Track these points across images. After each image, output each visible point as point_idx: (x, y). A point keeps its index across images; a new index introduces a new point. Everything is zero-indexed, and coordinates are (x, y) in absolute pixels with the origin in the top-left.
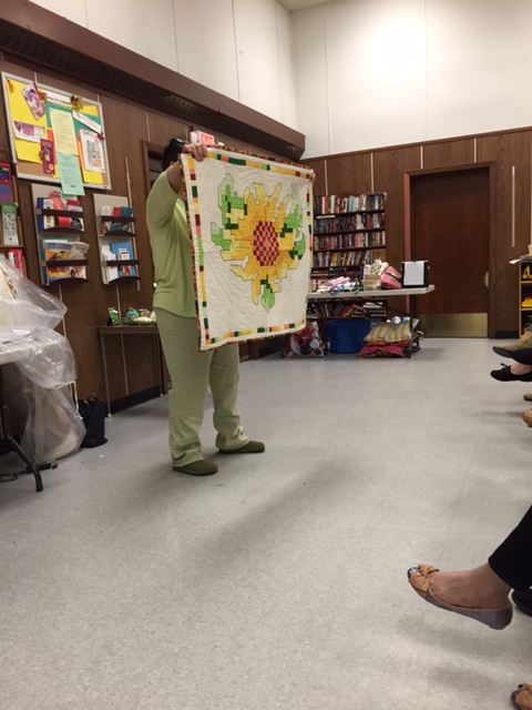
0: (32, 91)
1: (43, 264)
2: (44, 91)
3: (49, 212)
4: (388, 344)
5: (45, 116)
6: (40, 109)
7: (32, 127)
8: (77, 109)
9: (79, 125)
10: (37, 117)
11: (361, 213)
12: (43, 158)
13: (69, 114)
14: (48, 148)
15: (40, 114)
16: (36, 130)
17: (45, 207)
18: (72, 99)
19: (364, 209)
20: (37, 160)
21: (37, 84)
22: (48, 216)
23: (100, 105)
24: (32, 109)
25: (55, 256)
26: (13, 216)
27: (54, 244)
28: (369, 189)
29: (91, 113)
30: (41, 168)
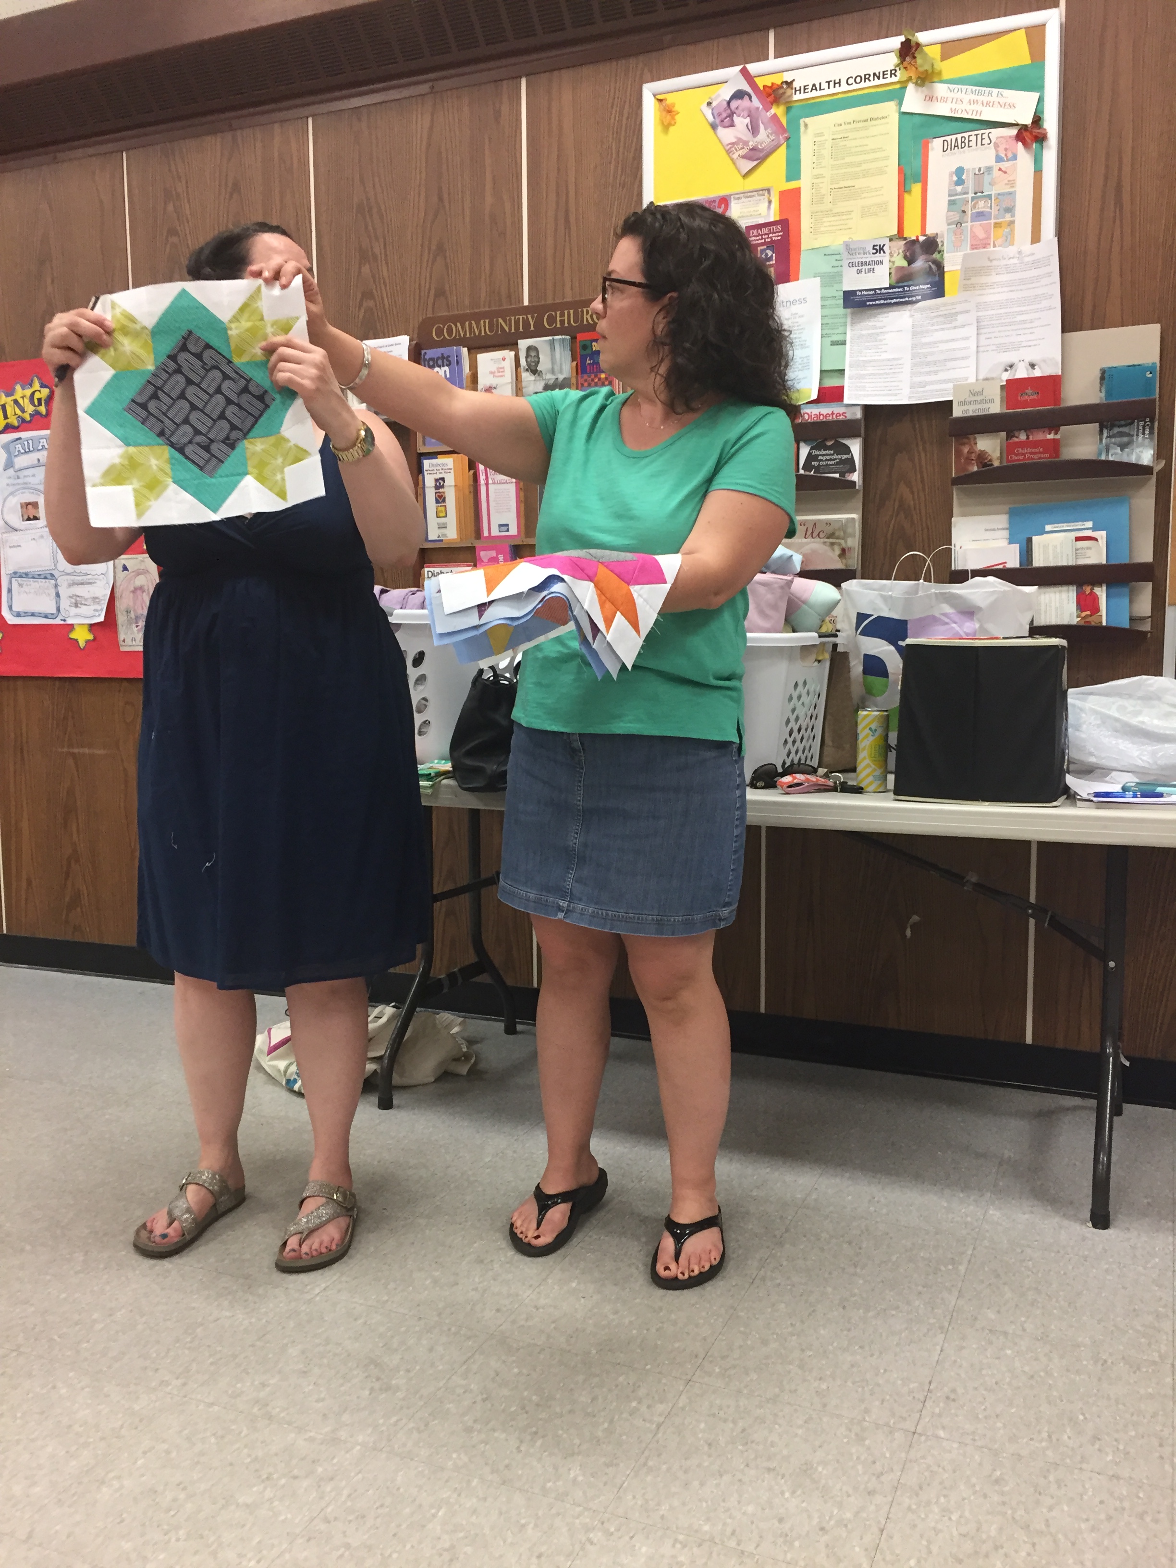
0: (739, 95)
2: (787, 77)
6: (764, 137)
7: (724, 201)
8: (921, 79)
9: (925, 127)
10: (749, 165)
13: (889, 109)
15: (758, 156)
18: (908, 51)
21: (759, 67)
23: (1053, 14)
24: (728, 152)
29: (994, 66)
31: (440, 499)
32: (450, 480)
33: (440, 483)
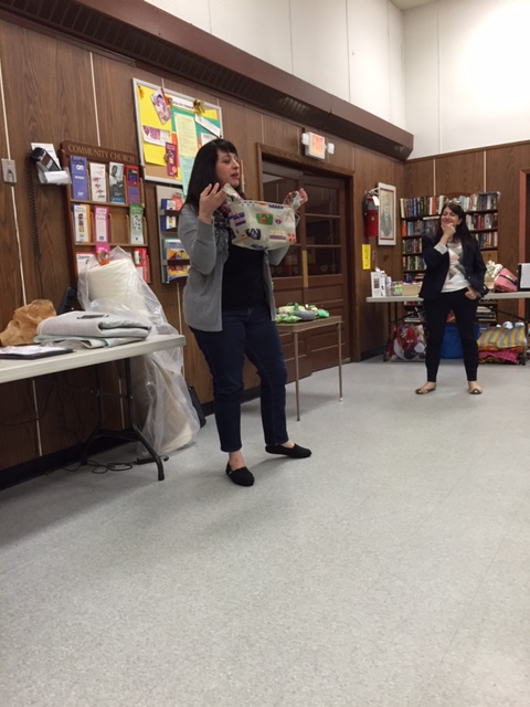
0: (160, 96)
1: (164, 263)
2: (170, 96)
3: (171, 213)
4: (501, 350)
5: (170, 121)
6: (166, 114)
7: (158, 131)
8: (199, 113)
9: (200, 128)
10: (163, 121)
11: (471, 213)
12: (167, 161)
13: (192, 118)
14: (172, 152)
15: (166, 119)
16: (162, 134)
17: (168, 208)
18: (195, 104)
19: (475, 209)
20: (162, 163)
21: (165, 90)
22: (171, 216)
23: (220, 108)
25: (175, 255)
26: (140, 217)
27: (174, 243)
28: (480, 188)
29: (212, 117)
30: (166, 170)
31: (81, 223)
32: (85, 216)
33: (81, 216)
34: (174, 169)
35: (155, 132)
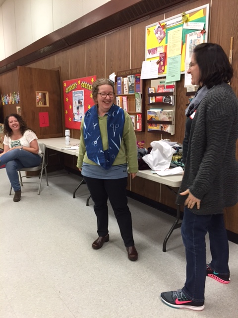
0: (159, 27)
2: (166, 23)
3: (152, 95)
5: (165, 38)
7: (156, 49)
9: (186, 32)
14: (163, 57)
15: (161, 39)
16: (158, 49)
18: (183, 16)
22: (152, 97)
23: (208, 5)
24: (157, 39)
25: (152, 118)
29: (198, 17)
34: (163, 68)
35: (153, 51)
